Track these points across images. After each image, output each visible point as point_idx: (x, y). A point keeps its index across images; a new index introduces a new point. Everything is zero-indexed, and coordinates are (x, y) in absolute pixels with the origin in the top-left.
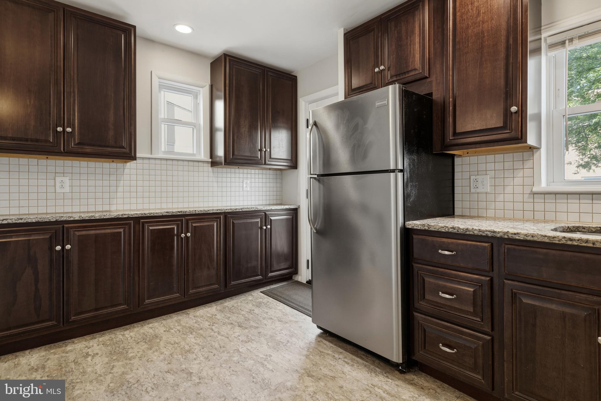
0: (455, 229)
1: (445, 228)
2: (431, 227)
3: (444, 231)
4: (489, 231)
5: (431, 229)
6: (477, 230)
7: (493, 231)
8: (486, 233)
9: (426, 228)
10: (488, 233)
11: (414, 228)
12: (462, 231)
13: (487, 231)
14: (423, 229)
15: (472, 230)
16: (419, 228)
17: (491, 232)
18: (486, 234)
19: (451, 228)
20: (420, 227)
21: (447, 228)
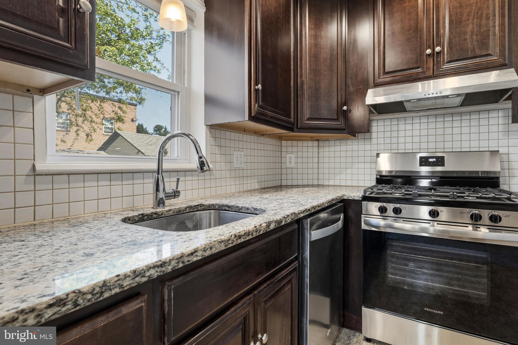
0: (65, 304)
6: (129, 276)
7: (161, 262)
8: (148, 274)
10: (152, 272)
12: (89, 296)
13: (150, 268)
15: (119, 280)
17: (158, 266)
18: (149, 277)
19: (50, 306)
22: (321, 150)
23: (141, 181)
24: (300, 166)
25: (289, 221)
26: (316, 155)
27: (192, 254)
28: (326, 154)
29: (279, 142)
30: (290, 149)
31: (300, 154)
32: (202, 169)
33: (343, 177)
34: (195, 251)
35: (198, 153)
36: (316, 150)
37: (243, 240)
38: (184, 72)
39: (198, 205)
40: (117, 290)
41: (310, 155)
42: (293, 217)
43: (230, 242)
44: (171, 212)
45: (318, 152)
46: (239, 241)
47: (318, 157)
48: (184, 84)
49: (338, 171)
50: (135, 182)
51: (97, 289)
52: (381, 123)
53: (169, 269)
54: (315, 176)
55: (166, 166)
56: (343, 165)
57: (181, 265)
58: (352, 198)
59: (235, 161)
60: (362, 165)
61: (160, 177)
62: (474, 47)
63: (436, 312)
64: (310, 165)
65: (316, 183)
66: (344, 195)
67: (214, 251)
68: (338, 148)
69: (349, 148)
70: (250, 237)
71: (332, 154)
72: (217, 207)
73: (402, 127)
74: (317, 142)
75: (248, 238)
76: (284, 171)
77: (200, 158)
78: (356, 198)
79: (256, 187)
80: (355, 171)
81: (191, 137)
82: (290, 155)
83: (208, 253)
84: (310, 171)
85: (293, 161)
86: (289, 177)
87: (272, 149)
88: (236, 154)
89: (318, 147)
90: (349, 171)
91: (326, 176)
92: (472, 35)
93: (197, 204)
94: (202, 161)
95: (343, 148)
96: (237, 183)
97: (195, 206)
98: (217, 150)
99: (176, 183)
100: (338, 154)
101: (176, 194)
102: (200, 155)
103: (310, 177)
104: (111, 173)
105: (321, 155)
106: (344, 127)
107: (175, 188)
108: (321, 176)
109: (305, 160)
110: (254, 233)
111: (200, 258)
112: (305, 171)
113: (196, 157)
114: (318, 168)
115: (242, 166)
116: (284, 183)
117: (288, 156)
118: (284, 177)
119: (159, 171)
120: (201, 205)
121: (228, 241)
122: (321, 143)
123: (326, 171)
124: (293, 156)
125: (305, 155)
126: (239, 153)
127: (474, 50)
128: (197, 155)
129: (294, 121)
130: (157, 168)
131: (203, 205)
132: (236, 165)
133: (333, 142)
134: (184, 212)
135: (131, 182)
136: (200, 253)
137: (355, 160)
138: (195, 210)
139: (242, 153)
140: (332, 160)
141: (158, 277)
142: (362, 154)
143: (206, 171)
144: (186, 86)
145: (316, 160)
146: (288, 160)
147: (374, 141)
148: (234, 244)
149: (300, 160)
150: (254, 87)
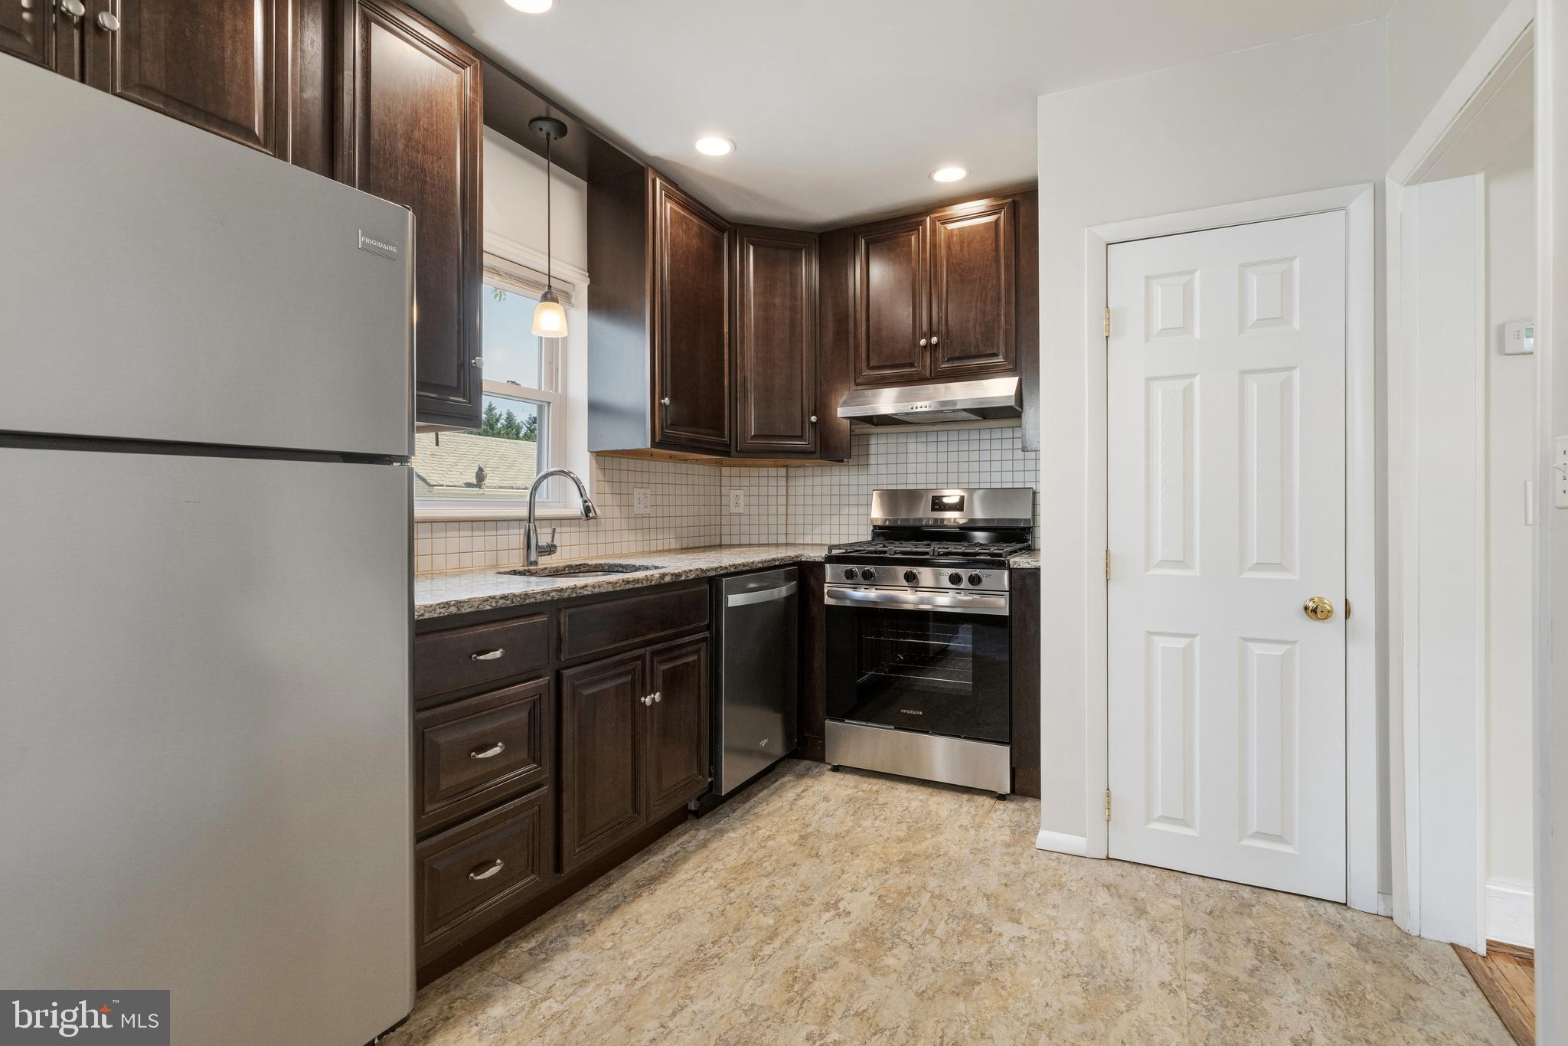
0: (507, 600)
1: (490, 600)
2: (462, 606)
3: (488, 608)
4: (555, 591)
5: (463, 611)
8: (551, 595)
9: (453, 610)
10: (554, 594)
11: (424, 617)
14: (446, 614)
16: (436, 615)
20: (438, 611)
21: (494, 601)
22: (792, 483)
23: (506, 532)
24: (754, 510)
25: (692, 577)
26: (783, 491)
27: (583, 587)
28: (800, 491)
29: (718, 469)
30: (736, 481)
31: (754, 491)
32: (587, 516)
33: (826, 529)
34: (586, 586)
35: (582, 496)
36: (783, 482)
37: (631, 586)
38: (557, 370)
39: (581, 565)
40: (533, 600)
41: (772, 491)
42: (697, 572)
43: (618, 585)
44: (547, 571)
45: (787, 487)
46: (627, 587)
47: (787, 496)
48: (557, 390)
49: (818, 519)
50: (499, 532)
51: (523, 596)
52: (883, 440)
53: (566, 595)
54: (782, 529)
55: (539, 512)
56: (826, 510)
57: (574, 595)
58: (811, 560)
59: (636, 504)
60: (854, 510)
61: (532, 525)
62: (977, 342)
63: (915, 713)
64: (773, 510)
65: (782, 539)
66: (801, 555)
67: (602, 590)
68: (818, 480)
69: (835, 480)
70: (640, 585)
71: (808, 491)
72: (606, 568)
73: (912, 447)
74: (785, 469)
75: (637, 586)
76: (725, 520)
77: (585, 502)
78: (817, 560)
79: (673, 546)
80: (844, 520)
81: (572, 475)
82: (737, 492)
83: (597, 590)
84: (773, 520)
85: (742, 501)
86: (735, 530)
87: (702, 483)
88: (638, 493)
89: (787, 477)
90: (835, 519)
91: (800, 529)
92: (975, 324)
93: (578, 563)
94: (588, 506)
95: (827, 480)
96: (640, 537)
97: (577, 566)
98: (607, 488)
99: (551, 535)
100: (818, 490)
101: (551, 549)
102: (585, 499)
103: (773, 529)
104: (484, 521)
105: (791, 491)
106: (813, 450)
107: (550, 542)
108: (791, 529)
109: (763, 501)
110: (644, 582)
111: (590, 593)
112: (764, 519)
113: (580, 501)
114: (787, 515)
115: (648, 511)
116: (726, 541)
117: (733, 493)
118: (725, 530)
119: (530, 518)
120: (584, 565)
121: (616, 583)
122: (792, 471)
123: (800, 519)
124: (741, 493)
125: (763, 491)
126: (643, 490)
127: (977, 346)
128: (581, 499)
129: (730, 442)
130: (528, 515)
131: (587, 565)
132: (639, 509)
133: (811, 469)
134: (563, 572)
135: (494, 533)
136: (590, 589)
137: (845, 500)
138: (577, 571)
139: (648, 491)
140: (809, 501)
141: (558, 599)
142: (854, 490)
143: (592, 518)
144: (560, 391)
145: (782, 500)
146: (733, 502)
147: (873, 469)
148: (622, 588)
149: (754, 501)
150: (660, 400)
